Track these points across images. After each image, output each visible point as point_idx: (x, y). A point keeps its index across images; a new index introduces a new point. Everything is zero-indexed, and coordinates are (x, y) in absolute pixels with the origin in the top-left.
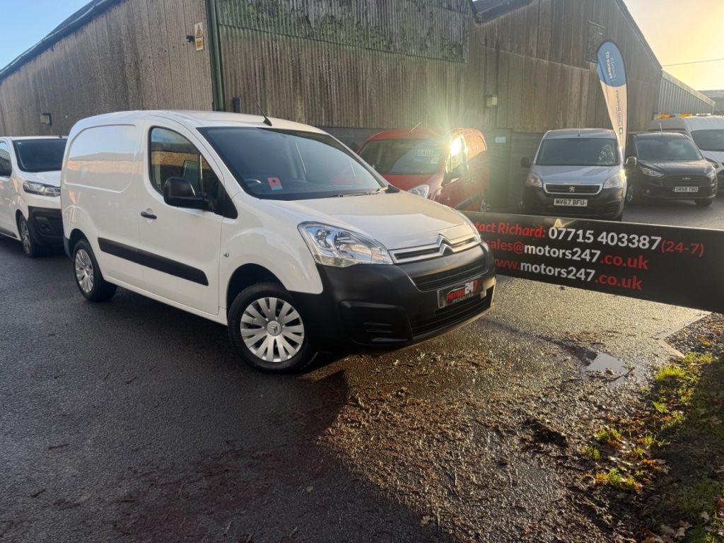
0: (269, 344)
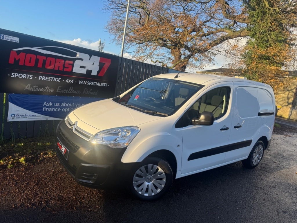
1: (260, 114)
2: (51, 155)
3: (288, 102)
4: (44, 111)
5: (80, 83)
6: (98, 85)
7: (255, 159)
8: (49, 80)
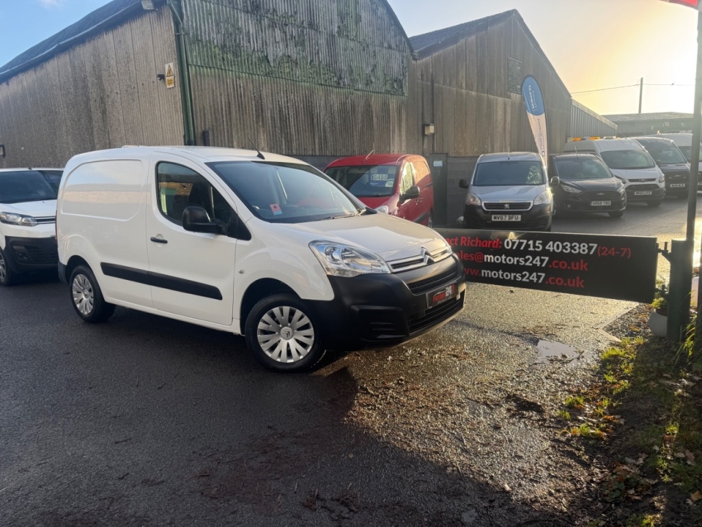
0: (282, 347)
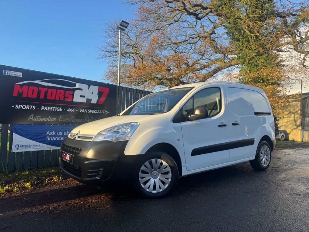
1: (256, 114)
2: (56, 180)
3: (296, 125)
4: (48, 141)
5: (81, 112)
6: (99, 112)
7: (263, 160)
8: (51, 109)
